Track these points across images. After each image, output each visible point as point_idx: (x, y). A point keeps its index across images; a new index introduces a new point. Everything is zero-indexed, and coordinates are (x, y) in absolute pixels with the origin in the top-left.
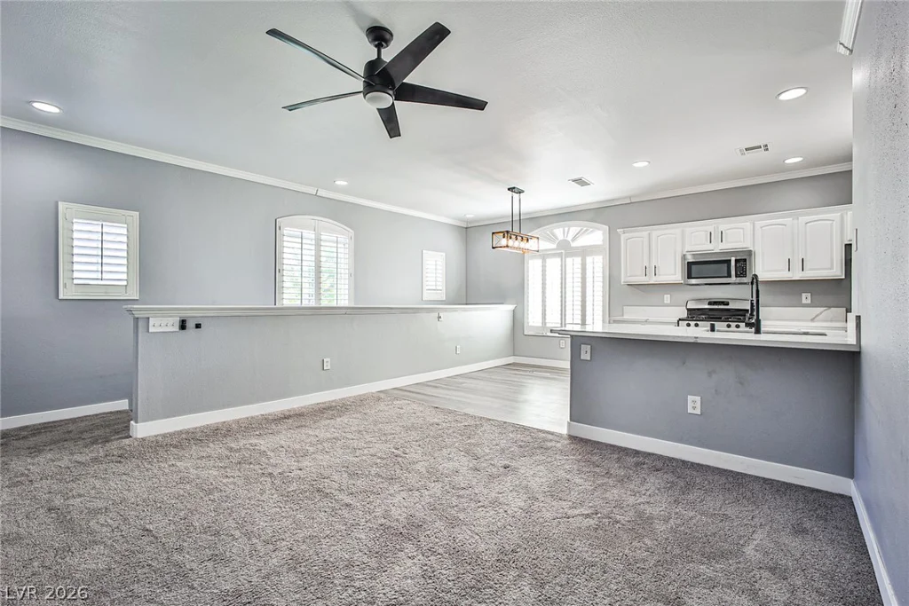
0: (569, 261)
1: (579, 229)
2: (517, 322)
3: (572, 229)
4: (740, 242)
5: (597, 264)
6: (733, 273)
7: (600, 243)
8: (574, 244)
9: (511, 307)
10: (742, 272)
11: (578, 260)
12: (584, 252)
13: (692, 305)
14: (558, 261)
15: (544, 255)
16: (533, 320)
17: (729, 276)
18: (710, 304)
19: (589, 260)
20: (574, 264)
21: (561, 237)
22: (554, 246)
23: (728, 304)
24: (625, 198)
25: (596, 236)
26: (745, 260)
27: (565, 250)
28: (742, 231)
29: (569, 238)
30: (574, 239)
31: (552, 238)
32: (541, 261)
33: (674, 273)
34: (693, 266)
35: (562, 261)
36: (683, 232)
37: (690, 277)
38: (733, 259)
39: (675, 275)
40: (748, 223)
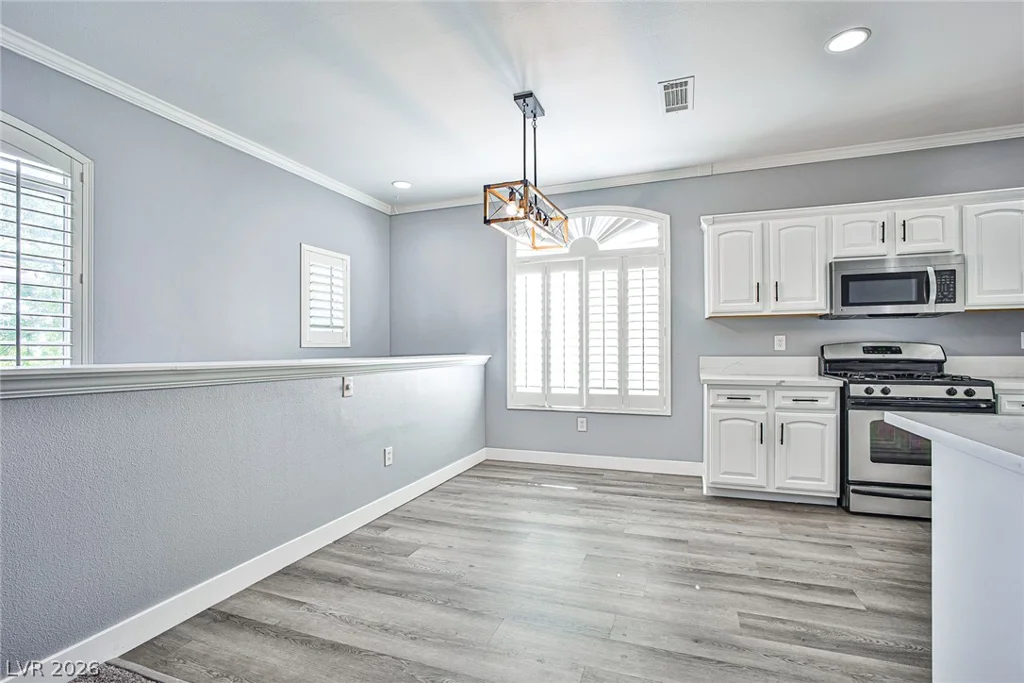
0: (595, 276)
1: (616, 218)
2: (493, 384)
3: (599, 219)
4: (937, 240)
5: (649, 286)
6: (933, 295)
7: (655, 244)
8: (602, 247)
9: (483, 359)
10: (948, 294)
11: (612, 275)
12: (624, 261)
14: (573, 276)
15: (546, 267)
16: (525, 382)
17: (923, 300)
18: (866, 350)
19: (634, 274)
20: (603, 282)
21: (578, 234)
22: (566, 250)
23: (900, 352)
24: (702, 165)
25: (647, 232)
26: (953, 272)
27: (588, 257)
28: (940, 220)
29: (594, 236)
30: (603, 238)
32: (540, 276)
33: (812, 296)
34: (852, 285)
35: (581, 276)
36: (828, 224)
37: (845, 302)
38: (930, 270)
39: (814, 299)
40: (952, 208)
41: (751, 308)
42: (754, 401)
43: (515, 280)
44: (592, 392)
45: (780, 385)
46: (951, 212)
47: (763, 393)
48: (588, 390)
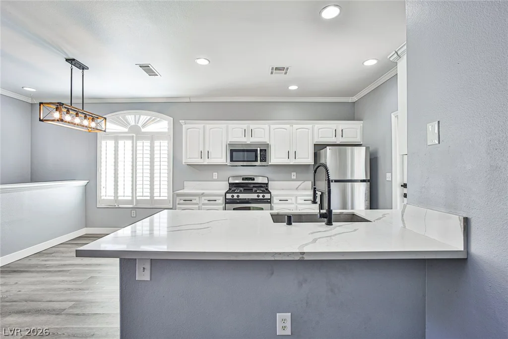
0: (139, 143)
1: (149, 117)
2: (90, 193)
3: (142, 117)
4: (262, 138)
5: (163, 148)
6: (259, 159)
7: (166, 130)
8: (143, 130)
9: (84, 183)
10: (264, 159)
11: (147, 143)
12: (152, 137)
13: (231, 181)
14: (129, 143)
15: (116, 137)
16: (106, 193)
17: (256, 161)
18: (243, 179)
20: (143, 146)
21: (133, 123)
22: (126, 130)
23: (254, 180)
25: (163, 125)
26: (266, 150)
27: (136, 134)
28: (263, 130)
29: (140, 125)
30: (144, 125)
31: (125, 123)
32: (113, 142)
33: (221, 157)
34: (234, 153)
35: (133, 143)
36: (227, 128)
37: (232, 160)
38: (259, 149)
39: (222, 158)
40: (267, 126)
41: (199, 161)
42: (194, 201)
43: (101, 143)
44: (138, 198)
45: (203, 194)
46: (266, 126)
47: (197, 198)
48: (136, 197)
